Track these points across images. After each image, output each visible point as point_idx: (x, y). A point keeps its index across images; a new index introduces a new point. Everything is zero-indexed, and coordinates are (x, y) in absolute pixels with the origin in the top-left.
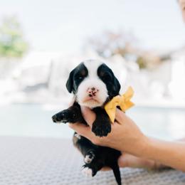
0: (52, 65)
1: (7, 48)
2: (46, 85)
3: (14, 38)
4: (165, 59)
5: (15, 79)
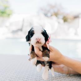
0: (23, 21)
1: (3, 13)
2: (21, 30)
3: (6, 8)
4: (76, 17)
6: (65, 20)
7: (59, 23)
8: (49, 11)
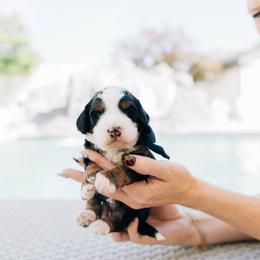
1: (8, 62)
5: (20, 104)
6: (197, 75)
7: (179, 83)
8: (147, 51)
